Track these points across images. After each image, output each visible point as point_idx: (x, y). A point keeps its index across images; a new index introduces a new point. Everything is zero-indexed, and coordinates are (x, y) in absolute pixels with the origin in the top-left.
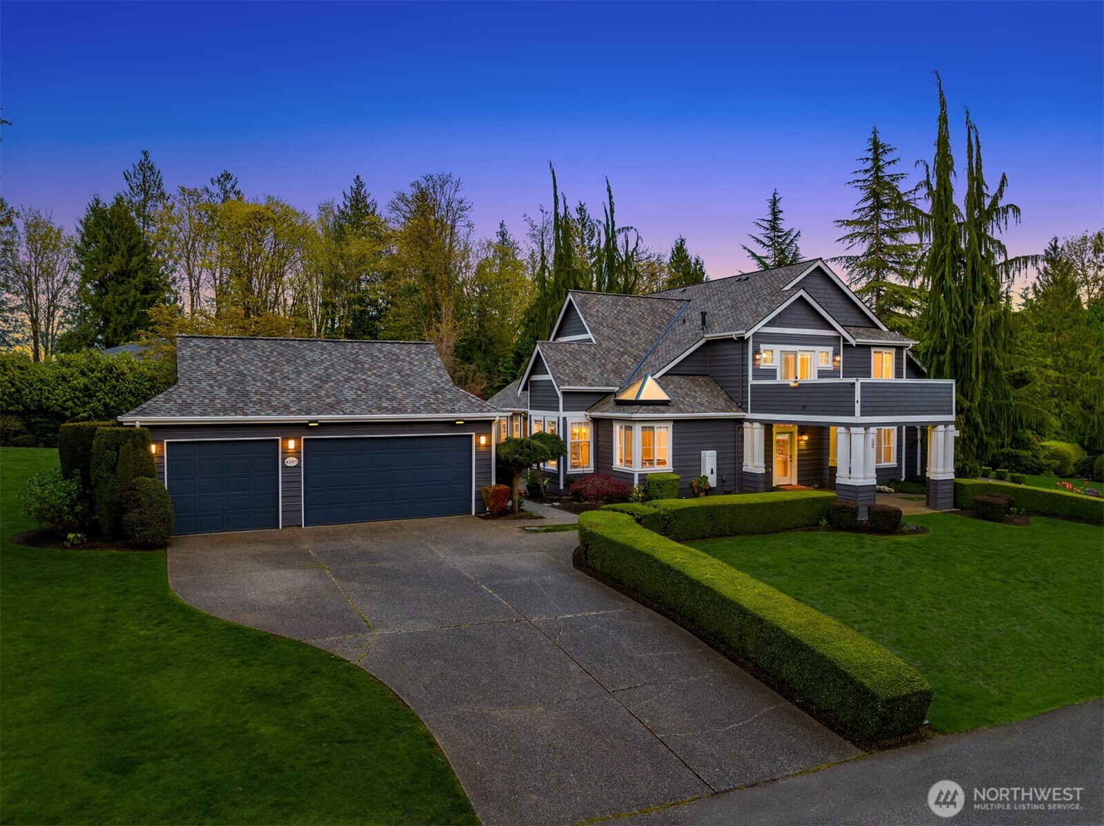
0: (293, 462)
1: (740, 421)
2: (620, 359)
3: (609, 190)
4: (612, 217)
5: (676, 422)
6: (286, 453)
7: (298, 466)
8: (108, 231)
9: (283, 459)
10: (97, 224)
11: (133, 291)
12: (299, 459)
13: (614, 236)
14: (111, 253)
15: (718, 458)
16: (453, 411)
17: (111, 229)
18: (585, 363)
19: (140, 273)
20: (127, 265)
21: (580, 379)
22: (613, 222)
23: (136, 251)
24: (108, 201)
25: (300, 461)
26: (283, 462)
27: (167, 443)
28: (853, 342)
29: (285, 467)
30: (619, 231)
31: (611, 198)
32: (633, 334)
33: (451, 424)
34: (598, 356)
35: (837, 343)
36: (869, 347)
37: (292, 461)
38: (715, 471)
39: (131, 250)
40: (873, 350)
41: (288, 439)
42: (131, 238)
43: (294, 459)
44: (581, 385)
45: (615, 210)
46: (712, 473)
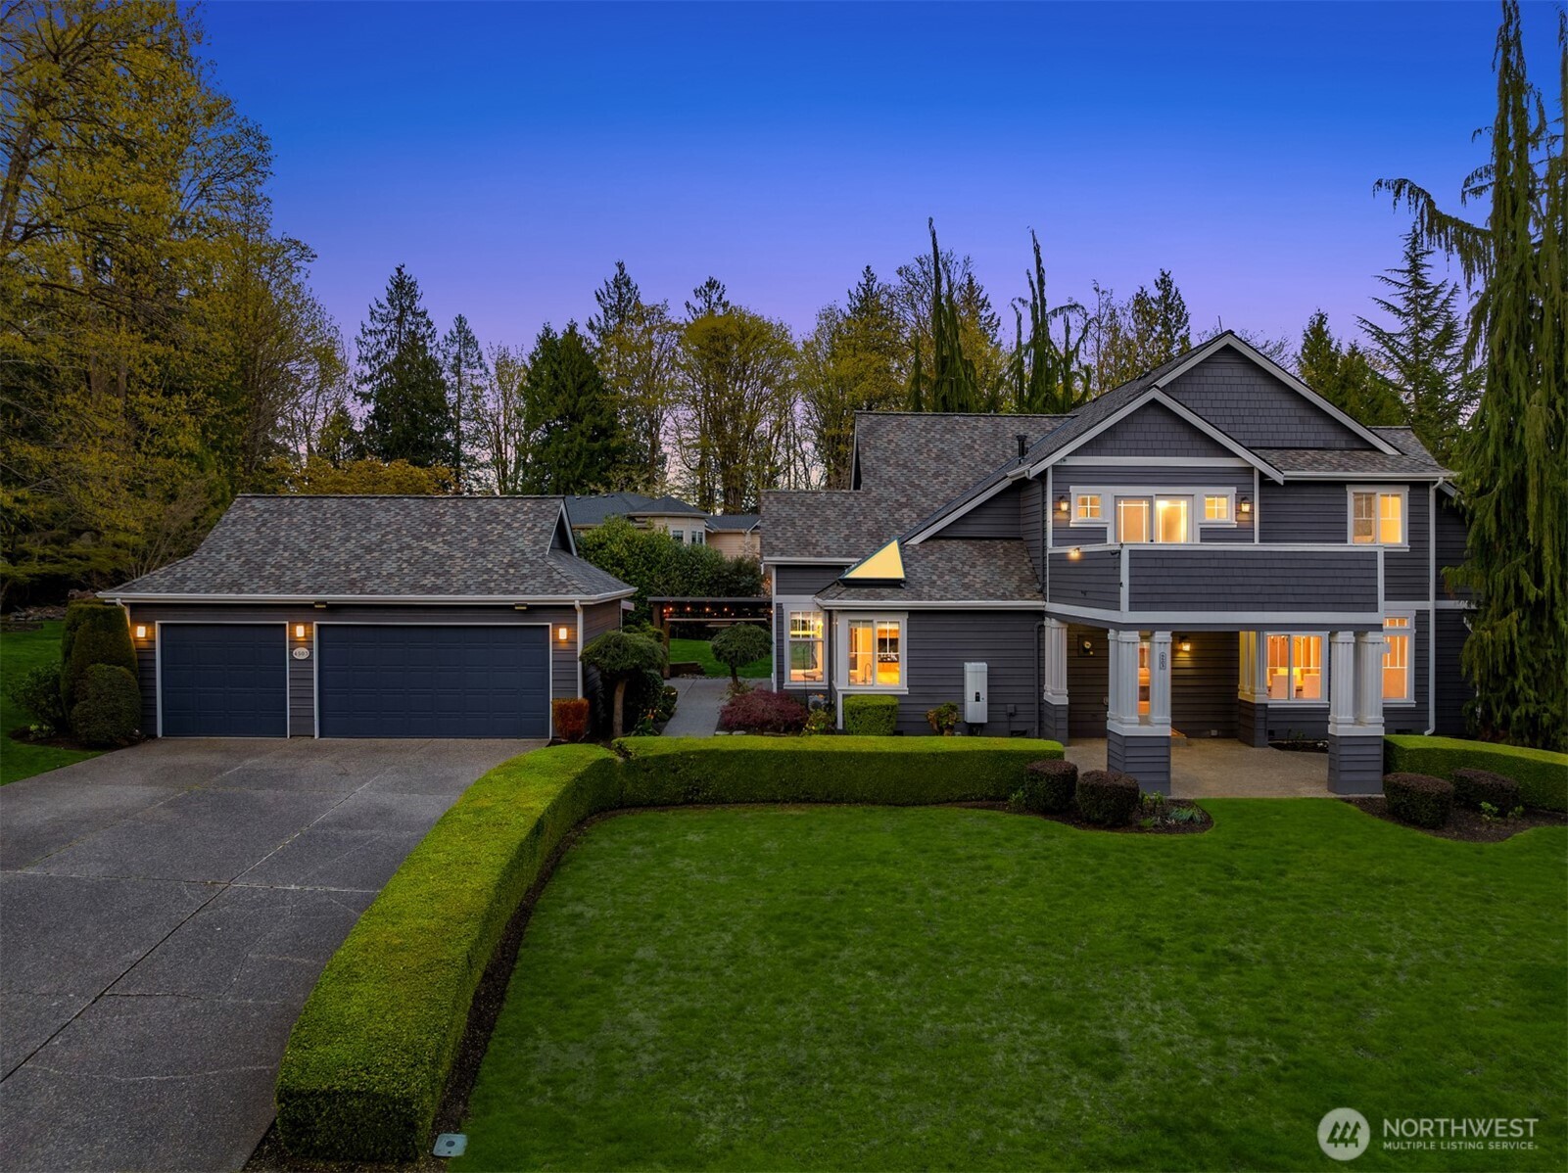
0: (303, 653)
1: (1041, 614)
2: (892, 515)
3: (1037, 250)
4: (1042, 291)
5: (913, 613)
6: (295, 642)
7: (309, 660)
8: (555, 366)
9: (292, 650)
10: (544, 360)
11: (579, 438)
12: (311, 650)
13: (1044, 324)
14: (557, 392)
15: (991, 676)
16: (516, 591)
17: (560, 363)
18: (827, 521)
19: (588, 417)
20: (575, 406)
21: (805, 546)
22: (1043, 300)
23: (586, 389)
24: (559, 330)
25: (311, 653)
26: (291, 653)
27: (162, 625)
28: (1279, 478)
29: (293, 660)
30: (1054, 313)
31: (1039, 261)
32: (936, 475)
33: (507, 609)
34: (856, 510)
35: (1248, 480)
36: (1341, 484)
37: (301, 653)
38: (984, 696)
39: (581, 388)
40: (1351, 491)
41: (298, 623)
42: (580, 373)
43: (305, 650)
44: (802, 555)
45: (1046, 281)
46: (978, 699)
